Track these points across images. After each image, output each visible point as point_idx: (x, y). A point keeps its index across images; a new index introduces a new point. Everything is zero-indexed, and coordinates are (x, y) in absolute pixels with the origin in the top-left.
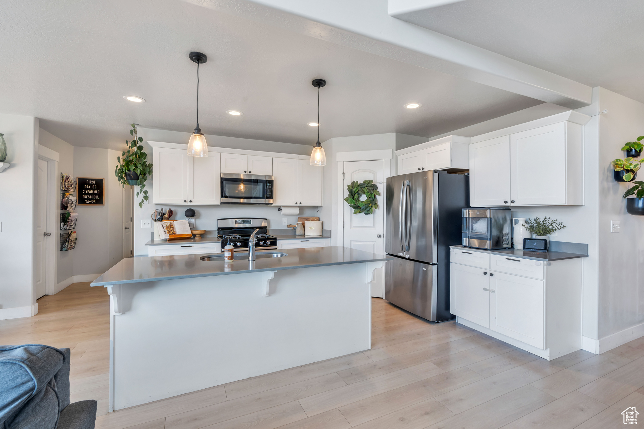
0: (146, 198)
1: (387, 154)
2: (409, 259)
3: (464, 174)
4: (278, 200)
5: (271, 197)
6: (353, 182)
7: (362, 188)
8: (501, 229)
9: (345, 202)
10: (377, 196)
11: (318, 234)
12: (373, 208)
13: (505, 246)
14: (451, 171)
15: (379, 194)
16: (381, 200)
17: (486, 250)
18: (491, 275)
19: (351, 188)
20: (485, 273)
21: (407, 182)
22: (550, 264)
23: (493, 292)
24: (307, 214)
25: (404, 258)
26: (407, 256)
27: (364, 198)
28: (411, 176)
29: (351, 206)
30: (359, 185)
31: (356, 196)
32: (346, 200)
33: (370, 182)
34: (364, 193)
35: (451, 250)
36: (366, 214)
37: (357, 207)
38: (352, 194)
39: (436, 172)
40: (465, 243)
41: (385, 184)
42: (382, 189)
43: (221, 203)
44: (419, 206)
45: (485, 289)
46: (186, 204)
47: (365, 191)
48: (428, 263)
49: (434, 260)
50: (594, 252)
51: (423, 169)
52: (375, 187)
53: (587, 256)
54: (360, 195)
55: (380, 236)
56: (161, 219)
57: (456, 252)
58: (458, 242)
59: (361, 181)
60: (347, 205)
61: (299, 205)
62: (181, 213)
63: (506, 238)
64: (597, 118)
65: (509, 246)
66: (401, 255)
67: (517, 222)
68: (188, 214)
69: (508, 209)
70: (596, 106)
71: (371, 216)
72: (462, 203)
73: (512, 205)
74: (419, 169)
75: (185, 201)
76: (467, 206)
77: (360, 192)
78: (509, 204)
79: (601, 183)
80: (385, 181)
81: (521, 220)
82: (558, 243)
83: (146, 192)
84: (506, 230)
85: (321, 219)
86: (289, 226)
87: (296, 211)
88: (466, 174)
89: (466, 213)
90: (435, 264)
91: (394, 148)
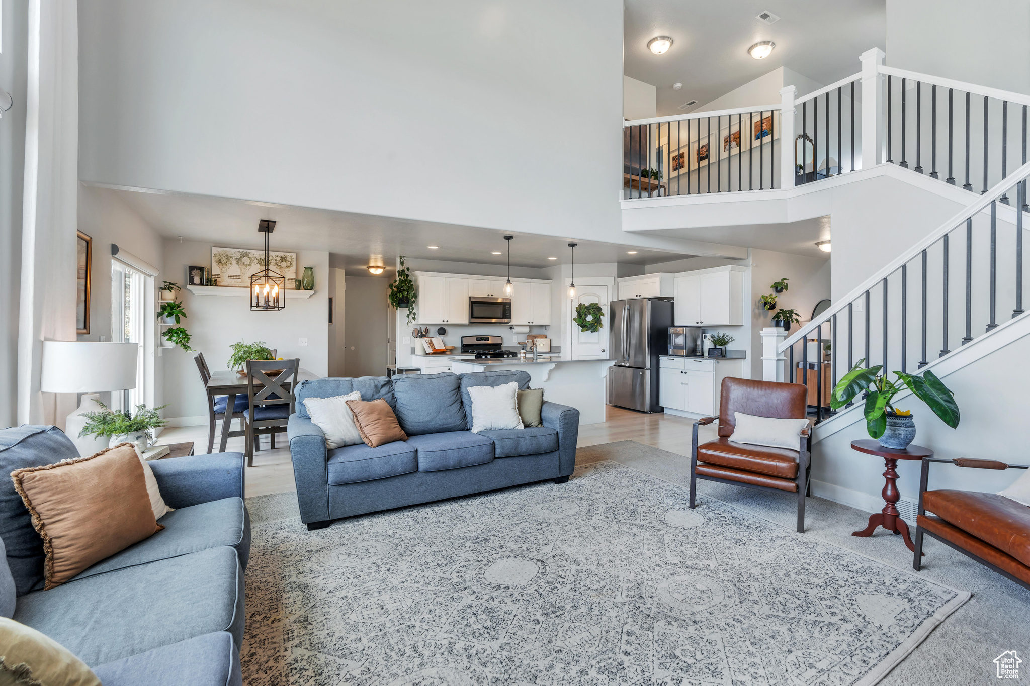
0: (414, 318)
1: (610, 281)
2: (629, 367)
3: (671, 301)
4: (514, 321)
5: (509, 317)
6: (581, 305)
7: (589, 309)
8: (695, 341)
9: (573, 321)
10: (601, 317)
11: (548, 350)
12: (599, 327)
13: (698, 354)
14: (661, 299)
15: (603, 315)
16: (605, 320)
17: (683, 356)
18: (686, 373)
19: (579, 310)
20: (682, 372)
21: (627, 306)
22: (718, 363)
23: (687, 384)
24: (535, 332)
25: (625, 367)
26: (627, 365)
27: (590, 318)
28: (630, 302)
29: (578, 325)
30: (586, 307)
31: (583, 316)
32: (575, 319)
33: (596, 304)
34: (590, 314)
35: (660, 358)
36: (592, 332)
37: (584, 326)
38: (580, 315)
39: (649, 299)
40: (670, 351)
41: (609, 307)
42: (606, 310)
43: (470, 322)
44: (636, 324)
45: (682, 384)
46: (444, 323)
47: (591, 312)
48: (643, 369)
49: (648, 365)
50: (749, 356)
51: (640, 296)
52: (599, 309)
53: (745, 358)
54: (586, 316)
55: (604, 351)
56: (422, 336)
57: (663, 360)
58: (666, 353)
59: (587, 304)
60: (575, 324)
61: (531, 324)
62: (433, 331)
63: (699, 348)
64: (750, 268)
65: (700, 354)
66: (623, 364)
67: (705, 337)
68: (440, 332)
69: (699, 327)
70: (750, 261)
71: (596, 333)
72: (669, 322)
73: (701, 325)
74: (637, 296)
75: (443, 321)
76: (673, 325)
77: (587, 313)
78: (699, 324)
79: (753, 311)
80: (609, 304)
81: (708, 336)
82: (731, 351)
83: (414, 314)
84: (699, 342)
85: (549, 336)
86: (519, 343)
87: (527, 330)
88: (672, 301)
89: (671, 330)
90: (649, 369)
91: (616, 276)
